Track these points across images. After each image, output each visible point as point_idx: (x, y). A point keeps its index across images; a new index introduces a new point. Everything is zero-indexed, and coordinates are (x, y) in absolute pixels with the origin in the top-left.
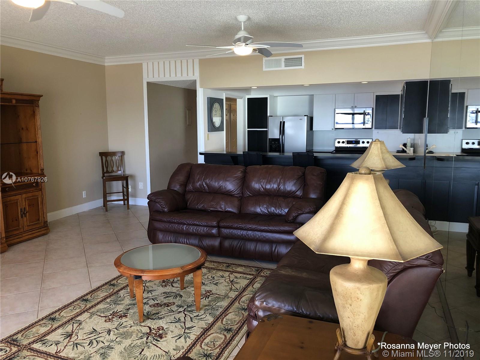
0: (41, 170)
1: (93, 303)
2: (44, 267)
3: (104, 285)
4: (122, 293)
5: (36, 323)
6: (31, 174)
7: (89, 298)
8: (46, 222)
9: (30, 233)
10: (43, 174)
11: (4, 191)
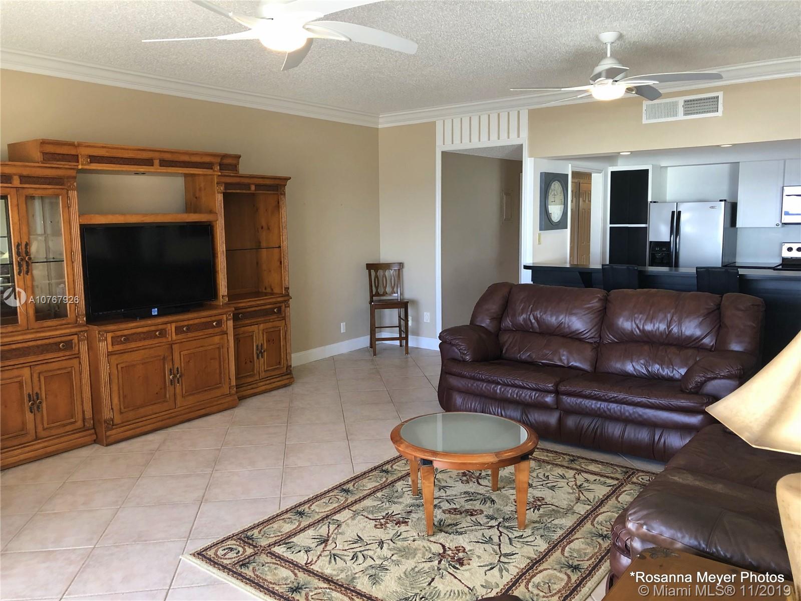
0: (285, 288)
1: (357, 497)
2: (286, 434)
3: (371, 470)
4: (399, 485)
5: (277, 516)
6: (272, 294)
7: (351, 488)
8: (289, 367)
9: (268, 382)
10: (288, 295)
11: (236, 318)
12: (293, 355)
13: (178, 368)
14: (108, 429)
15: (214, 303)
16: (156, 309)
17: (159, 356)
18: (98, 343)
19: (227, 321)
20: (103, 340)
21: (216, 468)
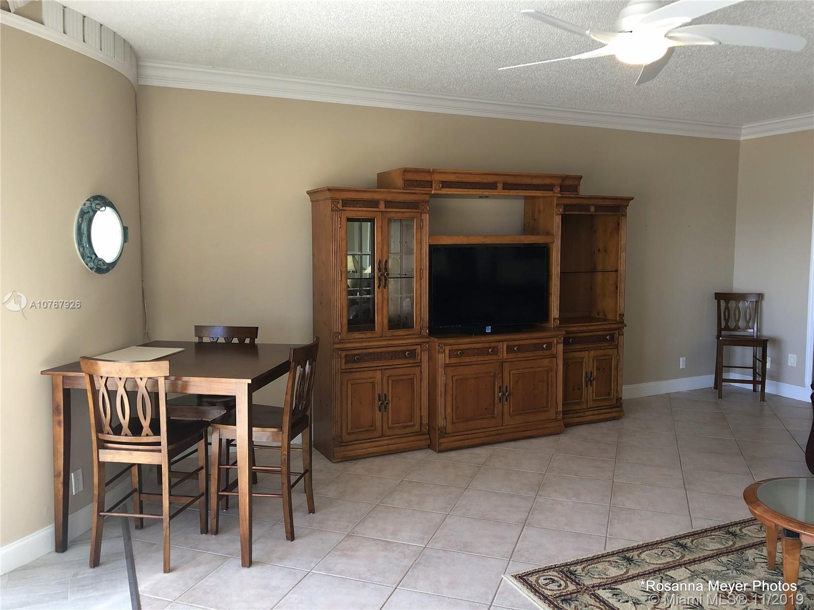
0: (620, 315)
1: (696, 556)
2: (614, 470)
3: (715, 529)
4: (750, 554)
5: (603, 556)
6: (605, 320)
7: (689, 544)
8: (619, 399)
9: (596, 412)
10: (623, 322)
11: (566, 342)
12: (624, 387)
13: (507, 387)
14: (441, 437)
15: (545, 325)
16: (490, 327)
17: (491, 372)
18: (437, 354)
19: (557, 344)
20: (442, 353)
21: (540, 493)
